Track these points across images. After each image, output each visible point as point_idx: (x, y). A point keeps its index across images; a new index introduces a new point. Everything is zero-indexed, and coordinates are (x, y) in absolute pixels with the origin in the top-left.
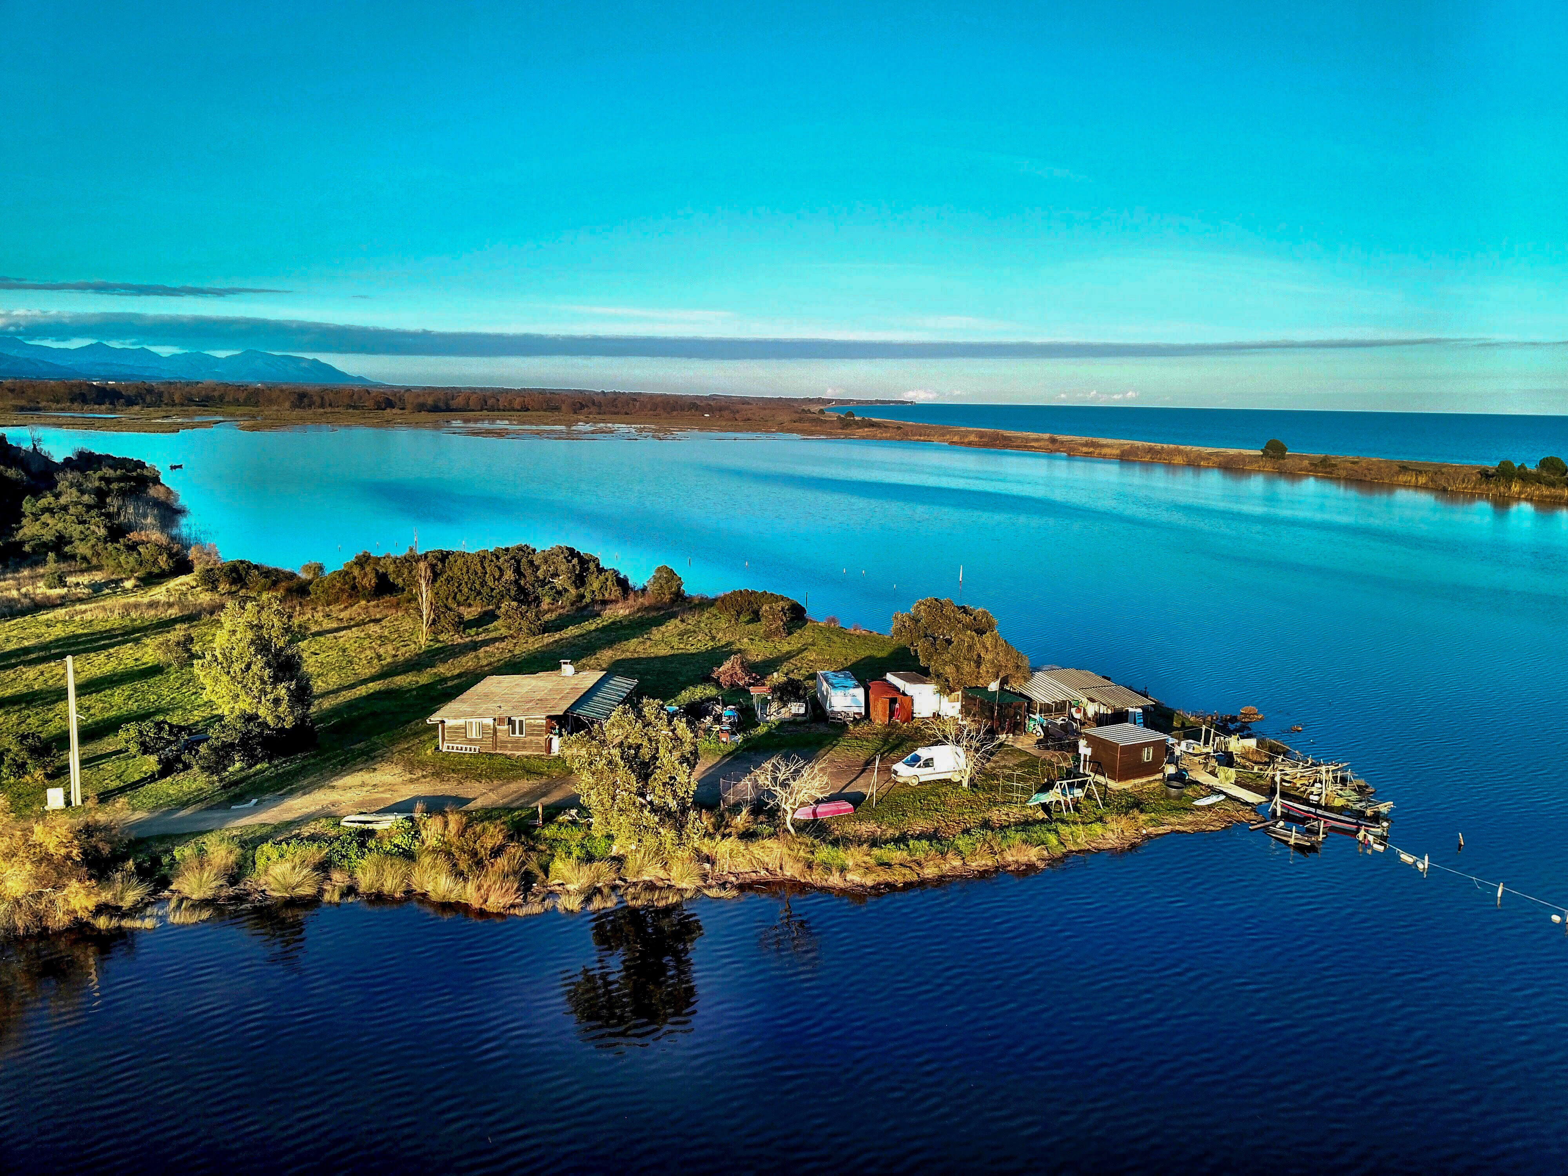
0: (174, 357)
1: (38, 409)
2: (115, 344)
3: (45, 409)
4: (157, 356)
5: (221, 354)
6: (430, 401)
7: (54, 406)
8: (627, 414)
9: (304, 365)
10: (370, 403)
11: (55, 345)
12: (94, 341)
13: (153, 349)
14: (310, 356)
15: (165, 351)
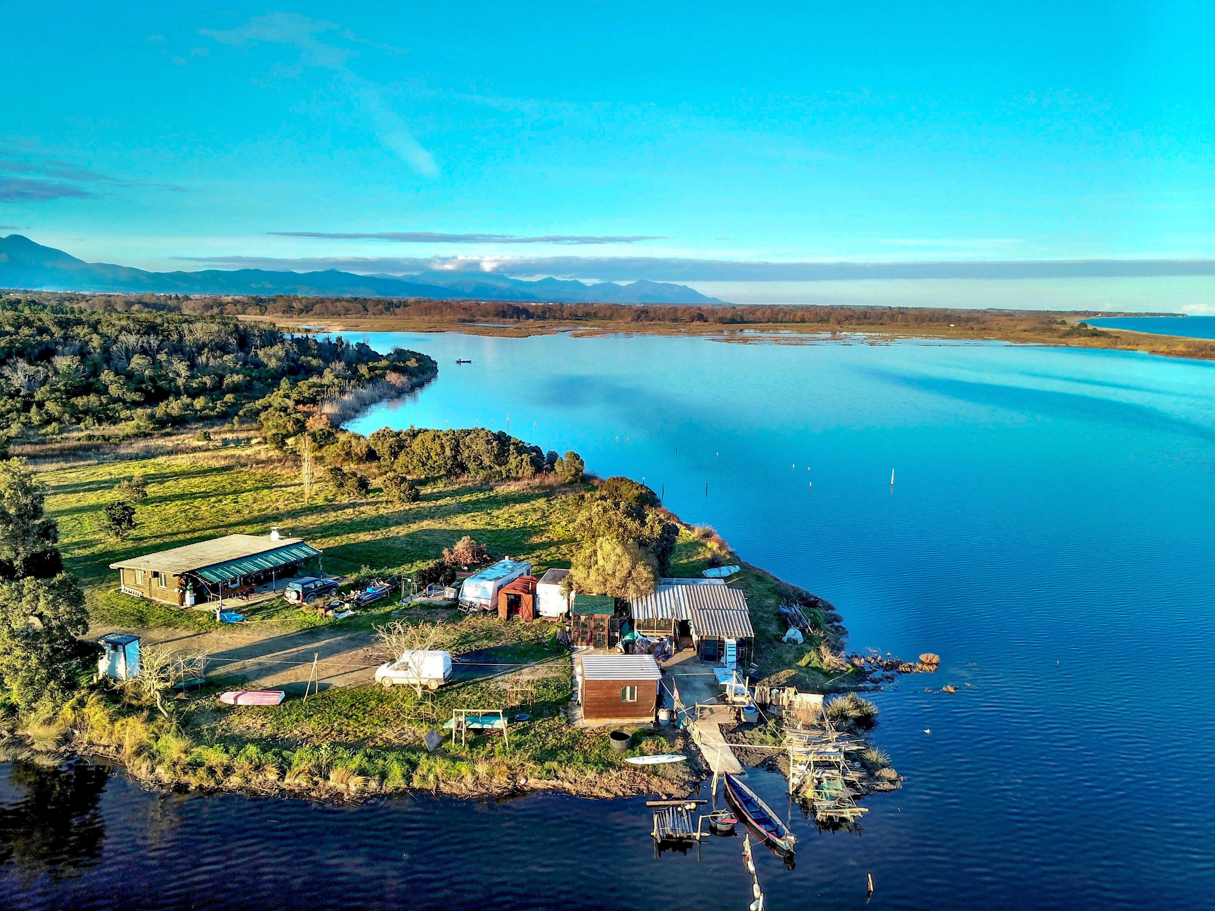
0: (595, 286)
1: (473, 321)
2: (560, 278)
3: (477, 321)
4: (583, 286)
5: (623, 283)
6: (729, 316)
7: (483, 319)
8: (882, 324)
9: (677, 290)
10: (686, 317)
11: (525, 279)
12: (547, 276)
13: (582, 281)
14: (681, 284)
15: (589, 282)
